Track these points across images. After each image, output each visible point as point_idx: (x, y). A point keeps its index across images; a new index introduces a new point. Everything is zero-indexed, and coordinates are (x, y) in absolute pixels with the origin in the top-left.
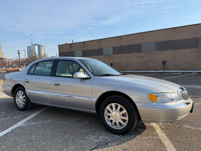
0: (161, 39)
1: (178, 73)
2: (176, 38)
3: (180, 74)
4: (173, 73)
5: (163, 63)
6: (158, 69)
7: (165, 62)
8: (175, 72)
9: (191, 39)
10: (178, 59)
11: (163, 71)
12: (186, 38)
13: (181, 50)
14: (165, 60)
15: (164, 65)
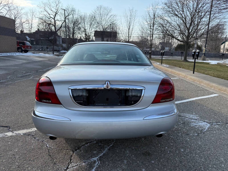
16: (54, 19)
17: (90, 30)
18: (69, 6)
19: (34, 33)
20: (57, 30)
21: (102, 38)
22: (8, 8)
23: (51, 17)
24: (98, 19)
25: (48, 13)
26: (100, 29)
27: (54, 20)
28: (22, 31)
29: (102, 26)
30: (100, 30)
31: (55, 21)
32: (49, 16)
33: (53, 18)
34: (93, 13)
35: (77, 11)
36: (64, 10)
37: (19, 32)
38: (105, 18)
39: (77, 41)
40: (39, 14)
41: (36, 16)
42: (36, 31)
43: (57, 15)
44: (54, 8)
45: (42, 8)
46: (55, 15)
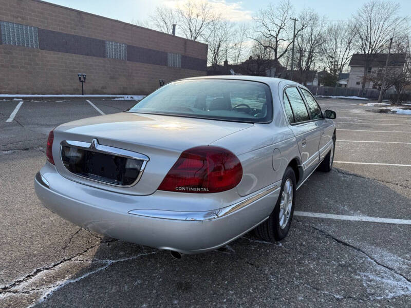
16: (276, 38)
17: (346, 53)
18: (305, 13)
19: (243, 63)
20: (278, 57)
21: (366, 69)
22: (212, 28)
23: (272, 36)
24: (363, 30)
25: (268, 29)
26: (364, 51)
27: (275, 40)
28: (226, 62)
29: (370, 44)
30: (363, 53)
31: (277, 41)
32: (269, 33)
33: (274, 37)
34: (353, 19)
35: (321, 19)
36: (295, 20)
37: (222, 64)
38: (381, 26)
39: (317, 75)
40: (253, 31)
41: (248, 36)
42: (247, 60)
43: (281, 30)
44: (279, 18)
45: (260, 21)
46: (279, 31)
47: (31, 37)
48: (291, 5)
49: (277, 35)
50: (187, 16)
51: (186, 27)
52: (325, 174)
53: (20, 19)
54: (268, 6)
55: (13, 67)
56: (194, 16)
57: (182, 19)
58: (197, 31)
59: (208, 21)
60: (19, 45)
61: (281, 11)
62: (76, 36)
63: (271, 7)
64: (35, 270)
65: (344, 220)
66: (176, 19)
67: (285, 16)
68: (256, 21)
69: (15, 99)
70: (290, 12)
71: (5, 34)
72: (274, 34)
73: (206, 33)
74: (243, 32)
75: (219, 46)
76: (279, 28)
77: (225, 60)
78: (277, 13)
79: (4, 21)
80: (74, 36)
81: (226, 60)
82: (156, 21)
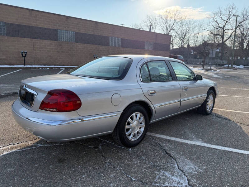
0: (13, 19)
1: (46, 69)
2: (34, 24)
3: (48, 70)
4: (41, 69)
5: (22, 54)
6: (12, 63)
7: (26, 55)
8: (42, 68)
9: (50, 29)
10: (38, 52)
11: (23, 66)
12: (46, 27)
13: (41, 41)
14: (26, 52)
15: (24, 58)
16: (223, 29)
20: (224, 41)
23: (220, 27)
25: (217, 23)
28: (188, 45)
31: (224, 31)
32: (218, 25)
33: (222, 28)
36: (237, 16)
37: (186, 46)
40: (207, 25)
41: (203, 28)
43: (227, 23)
44: (226, 15)
45: (212, 18)
46: (225, 24)
47: (72, 36)
48: (235, 6)
49: (224, 27)
50: (164, 19)
51: (164, 26)
52: (203, 116)
53: (67, 28)
54: (218, 9)
55: (62, 52)
56: (169, 18)
57: (161, 21)
58: (170, 27)
59: (178, 21)
60: (66, 41)
61: (227, 10)
62: (94, 35)
63: (220, 9)
64: (9, 144)
65: (184, 143)
66: (158, 21)
67: (230, 14)
68: (209, 18)
69: (61, 68)
70: (234, 11)
71: (59, 36)
72: (221, 26)
73: (176, 28)
74: (200, 26)
75: (185, 36)
76: (225, 22)
77: (187, 44)
78: (224, 12)
79: (59, 30)
80: (93, 35)
81: (189, 44)
82: (146, 23)
